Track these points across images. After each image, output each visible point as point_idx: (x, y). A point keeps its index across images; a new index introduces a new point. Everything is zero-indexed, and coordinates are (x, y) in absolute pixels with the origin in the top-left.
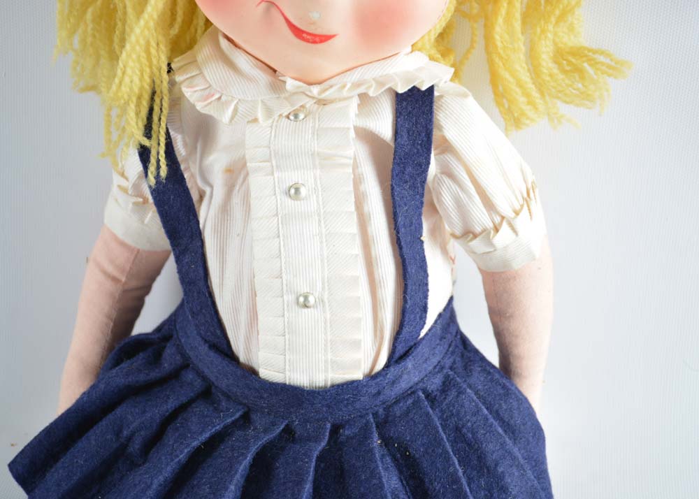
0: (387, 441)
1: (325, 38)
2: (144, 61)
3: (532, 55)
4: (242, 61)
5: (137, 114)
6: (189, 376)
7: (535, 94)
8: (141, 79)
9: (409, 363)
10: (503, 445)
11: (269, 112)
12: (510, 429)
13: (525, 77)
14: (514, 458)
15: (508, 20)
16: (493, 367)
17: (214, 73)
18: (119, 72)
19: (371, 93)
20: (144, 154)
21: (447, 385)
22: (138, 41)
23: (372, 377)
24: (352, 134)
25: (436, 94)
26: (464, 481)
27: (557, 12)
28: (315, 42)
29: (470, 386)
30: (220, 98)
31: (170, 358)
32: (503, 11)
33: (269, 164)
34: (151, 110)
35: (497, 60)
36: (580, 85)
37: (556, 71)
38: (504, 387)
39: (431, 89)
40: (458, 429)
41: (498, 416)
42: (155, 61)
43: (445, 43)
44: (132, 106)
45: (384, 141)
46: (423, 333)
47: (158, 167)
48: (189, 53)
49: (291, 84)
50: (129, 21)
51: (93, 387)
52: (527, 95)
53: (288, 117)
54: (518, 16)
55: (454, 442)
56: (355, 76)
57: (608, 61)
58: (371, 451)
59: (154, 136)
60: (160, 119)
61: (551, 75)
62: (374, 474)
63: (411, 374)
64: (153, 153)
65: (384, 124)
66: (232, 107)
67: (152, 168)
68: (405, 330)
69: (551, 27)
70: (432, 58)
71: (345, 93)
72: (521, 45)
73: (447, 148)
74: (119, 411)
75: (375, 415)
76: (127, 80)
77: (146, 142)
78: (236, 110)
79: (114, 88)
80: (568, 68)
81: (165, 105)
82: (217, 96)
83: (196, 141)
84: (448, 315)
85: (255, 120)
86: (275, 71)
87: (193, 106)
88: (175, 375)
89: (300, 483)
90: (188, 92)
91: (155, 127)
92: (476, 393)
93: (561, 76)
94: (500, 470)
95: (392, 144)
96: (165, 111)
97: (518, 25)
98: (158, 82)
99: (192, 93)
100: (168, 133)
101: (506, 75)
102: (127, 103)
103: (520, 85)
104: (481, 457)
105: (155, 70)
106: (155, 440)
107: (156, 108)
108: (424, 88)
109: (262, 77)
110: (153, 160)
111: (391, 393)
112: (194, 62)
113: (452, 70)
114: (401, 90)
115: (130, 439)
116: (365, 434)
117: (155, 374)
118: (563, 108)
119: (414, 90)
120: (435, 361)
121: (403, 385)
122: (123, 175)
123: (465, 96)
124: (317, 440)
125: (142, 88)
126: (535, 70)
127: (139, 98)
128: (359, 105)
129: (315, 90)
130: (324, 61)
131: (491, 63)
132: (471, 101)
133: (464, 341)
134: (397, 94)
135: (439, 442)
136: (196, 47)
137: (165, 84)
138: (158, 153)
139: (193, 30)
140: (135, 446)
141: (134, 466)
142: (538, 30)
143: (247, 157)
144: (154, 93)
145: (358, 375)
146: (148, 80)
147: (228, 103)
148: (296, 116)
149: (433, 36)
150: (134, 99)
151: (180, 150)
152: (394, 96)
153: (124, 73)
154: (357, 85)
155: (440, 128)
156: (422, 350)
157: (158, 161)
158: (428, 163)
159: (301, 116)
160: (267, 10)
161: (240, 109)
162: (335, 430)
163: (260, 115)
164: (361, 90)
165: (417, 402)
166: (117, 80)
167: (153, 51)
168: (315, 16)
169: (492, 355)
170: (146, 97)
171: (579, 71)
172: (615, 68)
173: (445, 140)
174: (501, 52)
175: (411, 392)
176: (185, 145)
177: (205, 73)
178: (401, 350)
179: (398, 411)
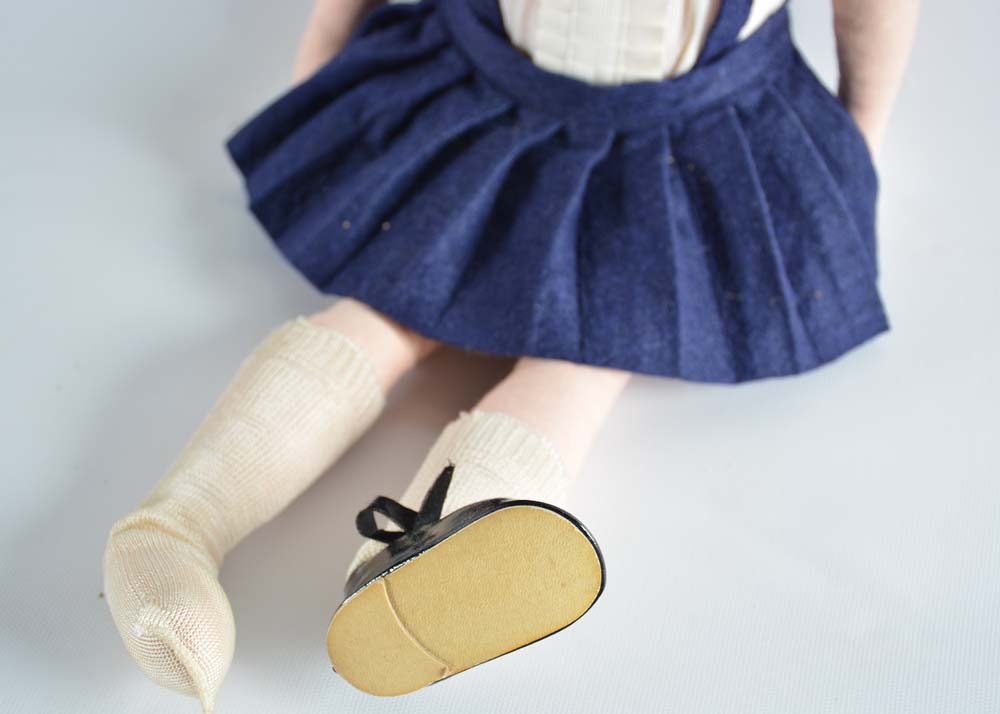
0: (680, 162)
6: (451, 57)
9: (722, 70)
10: (824, 186)
12: (838, 170)
21: (766, 103)
23: (674, 80)
26: (769, 222)
29: (796, 109)
31: (430, 34)
38: (838, 117)
40: (771, 159)
41: (824, 150)
46: (746, 32)
51: (335, 61)
55: (763, 175)
58: (658, 168)
62: (659, 196)
63: (723, 83)
68: (724, 23)
74: (362, 91)
75: (671, 128)
84: (780, 22)
88: (433, 54)
89: (566, 193)
92: (802, 118)
94: (817, 214)
104: (795, 196)
106: (400, 129)
111: (694, 104)
115: (370, 124)
116: (655, 148)
117: (409, 50)
120: (755, 71)
121: (711, 95)
124: (595, 147)
133: (796, 58)
140: (377, 134)
141: (371, 156)
145: (656, 73)
156: (740, 55)
162: (619, 141)
165: (725, 120)
175: (719, 106)
178: (714, 48)
179: (699, 126)
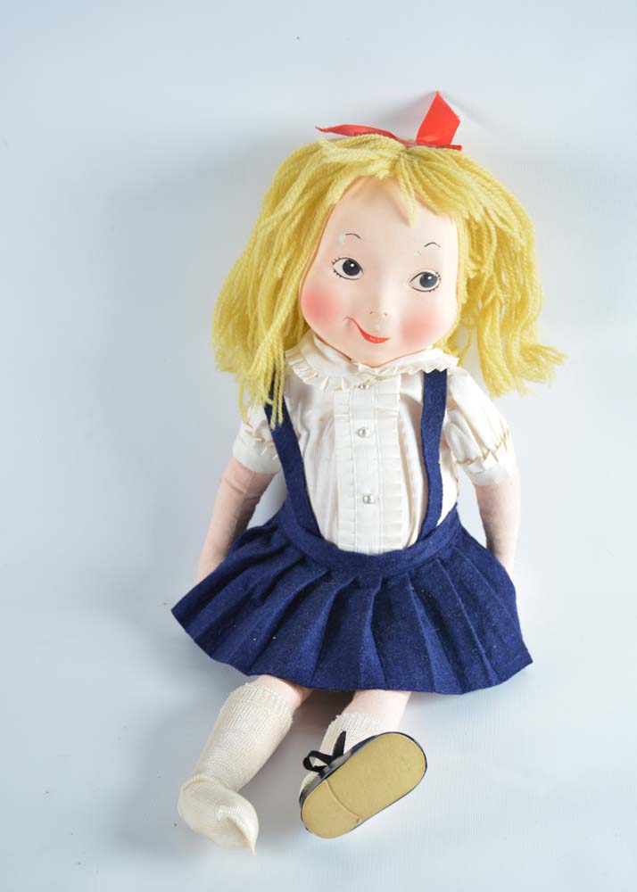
0: (417, 590)
1: (383, 340)
2: (270, 353)
3: (507, 350)
4: (330, 353)
5: (265, 385)
6: (291, 550)
7: (509, 375)
8: (268, 363)
9: (431, 541)
10: (489, 593)
11: (348, 384)
12: (494, 584)
13: (503, 365)
14: (496, 601)
15: (492, 329)
16: (482, 547)
17: (313, 360)
18: (256, 360)
19: (410, 373)
20: (268, 409)
21: (454, 554)
22: (269, 341)
23: (408, 549)
24: (399, 396)
25: (448, 374)
26: (465, 612)
27: (522, 325)
28: (376, 342)
29: (468, 557)
30: (317, 376)
31: (276, 542)
32: (489, 323)
33: (346, 415)
34: (273, 383)
35: (485, 353)
36: (537, 369)
37: (521, 360)
38: (489, 559)
39: (445, 371)
40: (461, 582)
41: (486, 576)
42: (276, 353)
43: (452, 343)
44: (262, 380)
45: (416, 402)
46: (439, 522)
47: (277, 417)
48: (295, 347)
49: (361, 367)
50: (259, 328)
51: (224, 562)
52: (503, 374)
53: (359, 387)
54: (498, 325)
55: (459, 591)
56: (400, 363)
57: (554, 354)
58: (408, 592)
59: (275, 399)
60: (278, 388)
61: (518, 363)
62: (410, 605)
63: (431, 549)
64: (274, 409)
65: (417, 392)
66: (325, 382)
67: (273, 418)
68: (430, 518)
69: (518, 333)
70: (445, 352)
71: (395, 373)
72: (500, 345)
73: (455, 407)
74: (246, 573)
75: (410, 573)
76: (260, 364)
77: (270, 402)
78: (328, 382)
79: (252, 368)
80: (529, 358)
81: (282, 379)
82: (316, 374)
83: (298, 401)
84: (454, 515)
85: (340, 389)
86: (350, 359)
87: (301, 380)
88: (280, 552)
89: (365, 609)
90: (297, 372)
91: (275, 392)
92: (472, 561)
93: (525, 363)
94: (488, 607)
95: (422, 404)
96: (282, 383)
97: (498, 332)
98: (277, 365)
99: (300, 372)
100: (283, 400)
101: (491, 363)
102: (259, 378)
103: (499, 368)
104: (476, 600)
105: (276, 359)
106: (271, 589)
107: (276, 381)
108: (441, 370)
109: (344, 363)
110: (274, 413)
111: (419, 560)
112: (299, 353)
113: (458, 359)
114: (428, 371)
115: (254, 589)
116: (403, 583)
117: (268, 550)
118: (526, 383)
119: (436, 372)
120: (445, 541)
121: (426, 555)
122: (248, 424)
123: (466, 375)
124: (374, 587)
125: (268, 369)
126: (509, 360)
127: (266, 375)
128: (402, 381)
129: (377, 371)
130: (382, 353)
131: (481, 354)
132: (469, 379)
133: (464, 532)
134: (425, 373)
135: (449, 588)
136: (299, 345)
137: (282, 367)
138: (277, 409)
139: (295, 333)
140: (258, 593)
141: (256, 607)
142: (510, 335)
143: (335, 410)
144: (274, 373)
145: (400, 546)
146: (271, 364)
147: (323, 379)
148: (364, 387)
149: (446, 339)
150: (263, 376)
151: (289, 409)
152: (422, 375)
153: (259, 360)
154: (402, 368)
155: (451, 394)
156: (439, 533)
157: (277, 414)
158: (443, 416)
159: (367, 387)
160: (349, 324)
161: (331, 382)
162: (385, 582)
163: (343, 385)
164: (403, 371)
165: (435, 565)
166: (254, 364)
167: (275, 347)
168: (378, 327)
169: (483, 541)
170: (270, 374)
171: (535, 359)
172: (559, 359)
173: (454, 401)
174: (487, 348)
175: (432, 559)
176: (291, 405)
177: (307, 360)
178: (426, 531)
179: (423, 570)
